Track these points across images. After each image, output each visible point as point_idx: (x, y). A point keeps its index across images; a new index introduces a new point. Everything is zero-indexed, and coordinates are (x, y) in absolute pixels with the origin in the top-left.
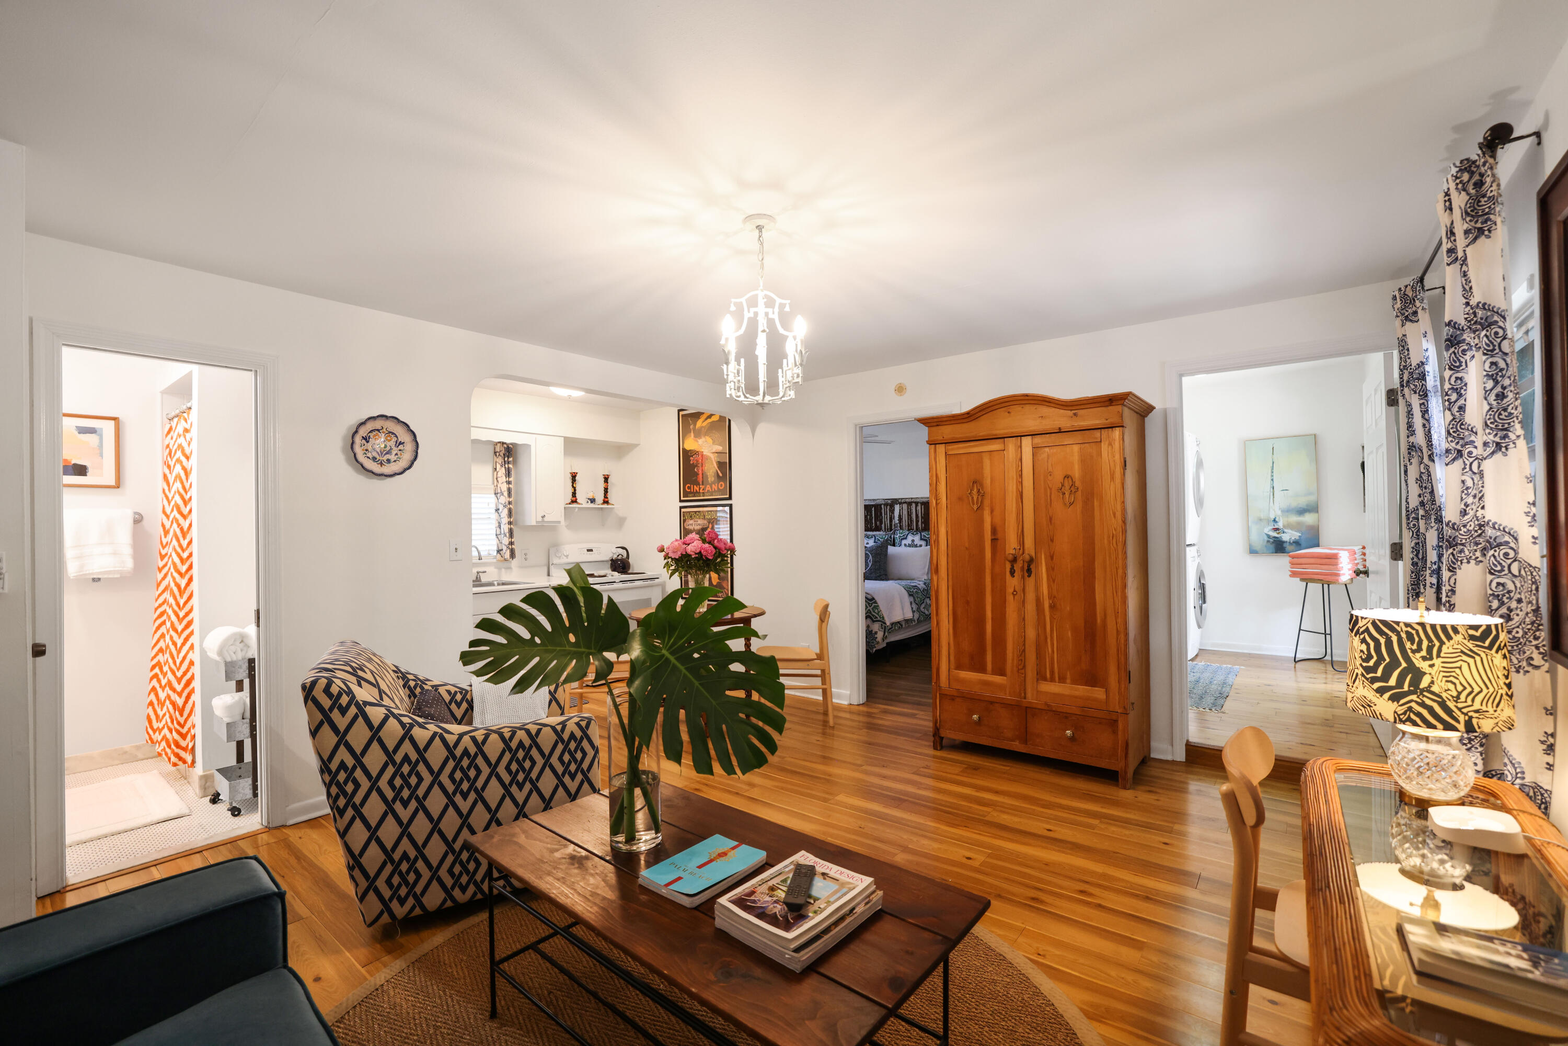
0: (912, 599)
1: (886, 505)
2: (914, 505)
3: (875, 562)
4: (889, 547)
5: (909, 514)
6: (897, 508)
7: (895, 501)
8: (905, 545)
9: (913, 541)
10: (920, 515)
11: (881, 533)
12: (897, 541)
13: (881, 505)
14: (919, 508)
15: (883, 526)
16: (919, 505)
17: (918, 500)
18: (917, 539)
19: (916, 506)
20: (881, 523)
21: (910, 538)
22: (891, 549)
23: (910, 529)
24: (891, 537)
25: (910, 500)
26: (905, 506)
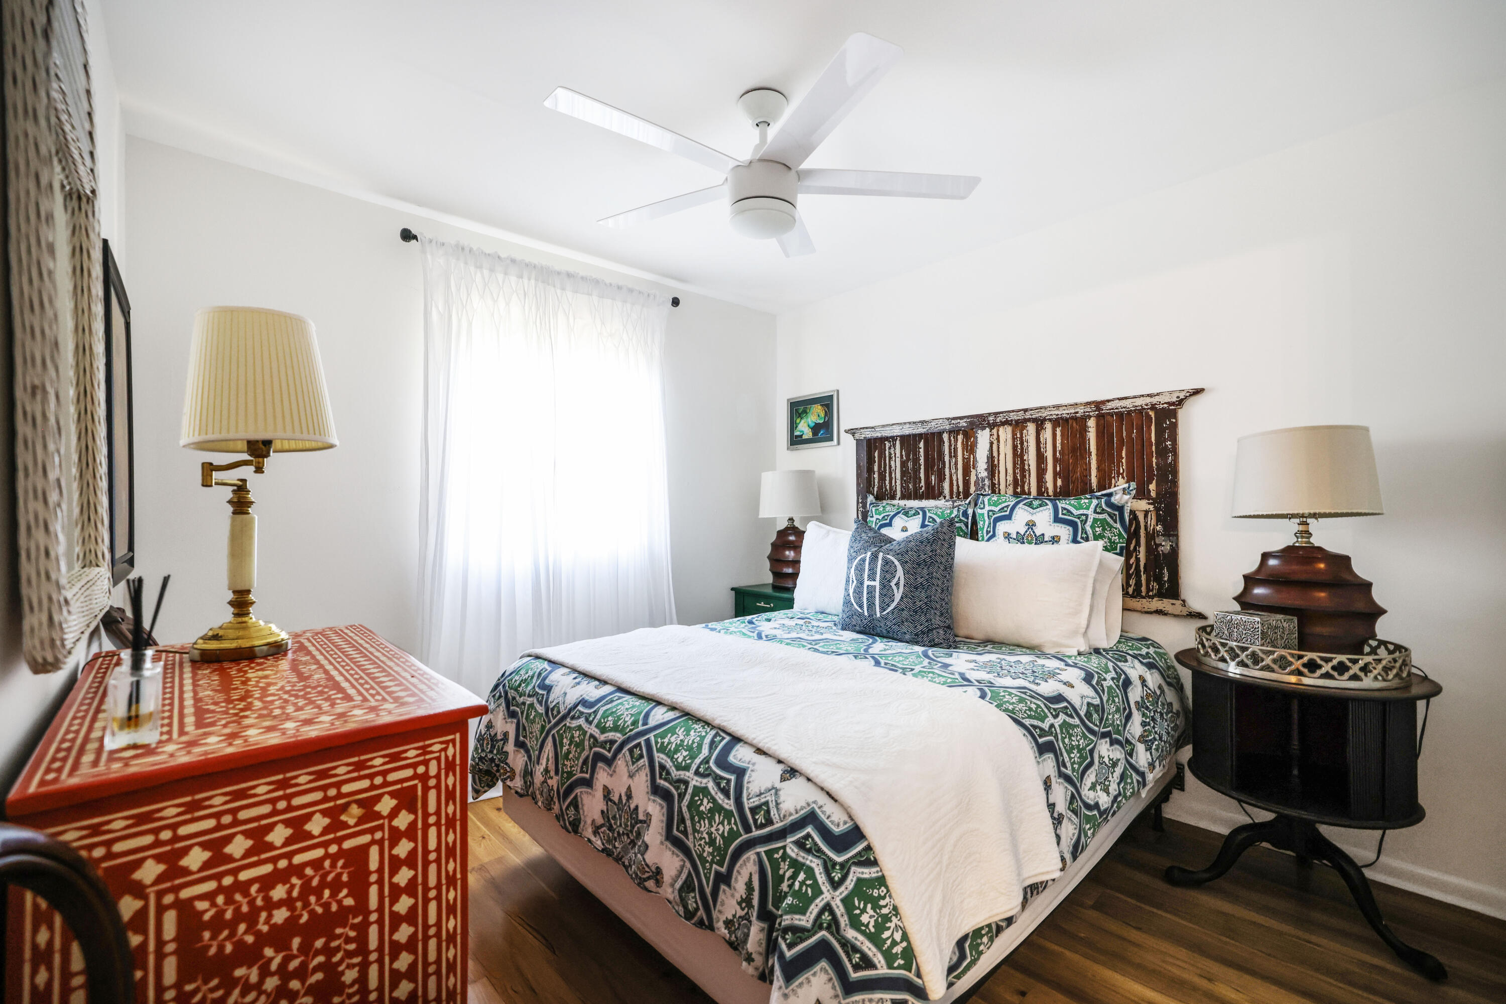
0: (1049, 765)
1: (954, 432)
2: (1031, 428)
3: (912, 587)
4: (959, 541)
5: (1018, 455)
6: (983, 438)
7: (979, 422)
8: (1007, 536)
9: (1031, 525)
10: (1049, 455)
11: (941, 503)
12: (984, 525)
13: (940, 434)
14: (1047, 434)
15: (946, 485)
16: (1048, 426)
17: (1044, 414)
18: (1043, 518)
19: (1040, 427)
20: (941, 479)
21: (1022, 515)
22: (964, 548)
23: (1019, 489)
24: (965, 514)
25: (1020, 416)
26: (1005, 433)
